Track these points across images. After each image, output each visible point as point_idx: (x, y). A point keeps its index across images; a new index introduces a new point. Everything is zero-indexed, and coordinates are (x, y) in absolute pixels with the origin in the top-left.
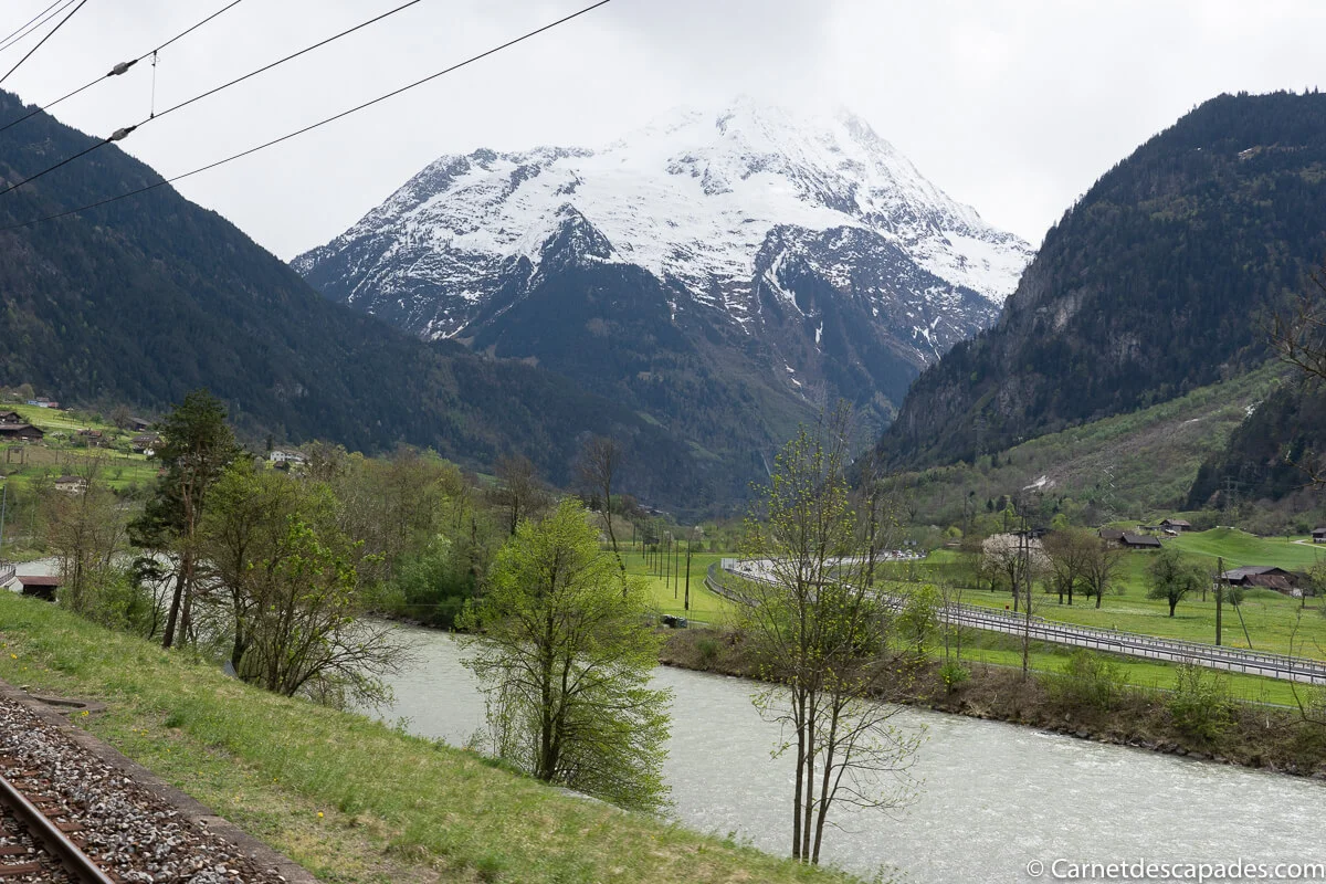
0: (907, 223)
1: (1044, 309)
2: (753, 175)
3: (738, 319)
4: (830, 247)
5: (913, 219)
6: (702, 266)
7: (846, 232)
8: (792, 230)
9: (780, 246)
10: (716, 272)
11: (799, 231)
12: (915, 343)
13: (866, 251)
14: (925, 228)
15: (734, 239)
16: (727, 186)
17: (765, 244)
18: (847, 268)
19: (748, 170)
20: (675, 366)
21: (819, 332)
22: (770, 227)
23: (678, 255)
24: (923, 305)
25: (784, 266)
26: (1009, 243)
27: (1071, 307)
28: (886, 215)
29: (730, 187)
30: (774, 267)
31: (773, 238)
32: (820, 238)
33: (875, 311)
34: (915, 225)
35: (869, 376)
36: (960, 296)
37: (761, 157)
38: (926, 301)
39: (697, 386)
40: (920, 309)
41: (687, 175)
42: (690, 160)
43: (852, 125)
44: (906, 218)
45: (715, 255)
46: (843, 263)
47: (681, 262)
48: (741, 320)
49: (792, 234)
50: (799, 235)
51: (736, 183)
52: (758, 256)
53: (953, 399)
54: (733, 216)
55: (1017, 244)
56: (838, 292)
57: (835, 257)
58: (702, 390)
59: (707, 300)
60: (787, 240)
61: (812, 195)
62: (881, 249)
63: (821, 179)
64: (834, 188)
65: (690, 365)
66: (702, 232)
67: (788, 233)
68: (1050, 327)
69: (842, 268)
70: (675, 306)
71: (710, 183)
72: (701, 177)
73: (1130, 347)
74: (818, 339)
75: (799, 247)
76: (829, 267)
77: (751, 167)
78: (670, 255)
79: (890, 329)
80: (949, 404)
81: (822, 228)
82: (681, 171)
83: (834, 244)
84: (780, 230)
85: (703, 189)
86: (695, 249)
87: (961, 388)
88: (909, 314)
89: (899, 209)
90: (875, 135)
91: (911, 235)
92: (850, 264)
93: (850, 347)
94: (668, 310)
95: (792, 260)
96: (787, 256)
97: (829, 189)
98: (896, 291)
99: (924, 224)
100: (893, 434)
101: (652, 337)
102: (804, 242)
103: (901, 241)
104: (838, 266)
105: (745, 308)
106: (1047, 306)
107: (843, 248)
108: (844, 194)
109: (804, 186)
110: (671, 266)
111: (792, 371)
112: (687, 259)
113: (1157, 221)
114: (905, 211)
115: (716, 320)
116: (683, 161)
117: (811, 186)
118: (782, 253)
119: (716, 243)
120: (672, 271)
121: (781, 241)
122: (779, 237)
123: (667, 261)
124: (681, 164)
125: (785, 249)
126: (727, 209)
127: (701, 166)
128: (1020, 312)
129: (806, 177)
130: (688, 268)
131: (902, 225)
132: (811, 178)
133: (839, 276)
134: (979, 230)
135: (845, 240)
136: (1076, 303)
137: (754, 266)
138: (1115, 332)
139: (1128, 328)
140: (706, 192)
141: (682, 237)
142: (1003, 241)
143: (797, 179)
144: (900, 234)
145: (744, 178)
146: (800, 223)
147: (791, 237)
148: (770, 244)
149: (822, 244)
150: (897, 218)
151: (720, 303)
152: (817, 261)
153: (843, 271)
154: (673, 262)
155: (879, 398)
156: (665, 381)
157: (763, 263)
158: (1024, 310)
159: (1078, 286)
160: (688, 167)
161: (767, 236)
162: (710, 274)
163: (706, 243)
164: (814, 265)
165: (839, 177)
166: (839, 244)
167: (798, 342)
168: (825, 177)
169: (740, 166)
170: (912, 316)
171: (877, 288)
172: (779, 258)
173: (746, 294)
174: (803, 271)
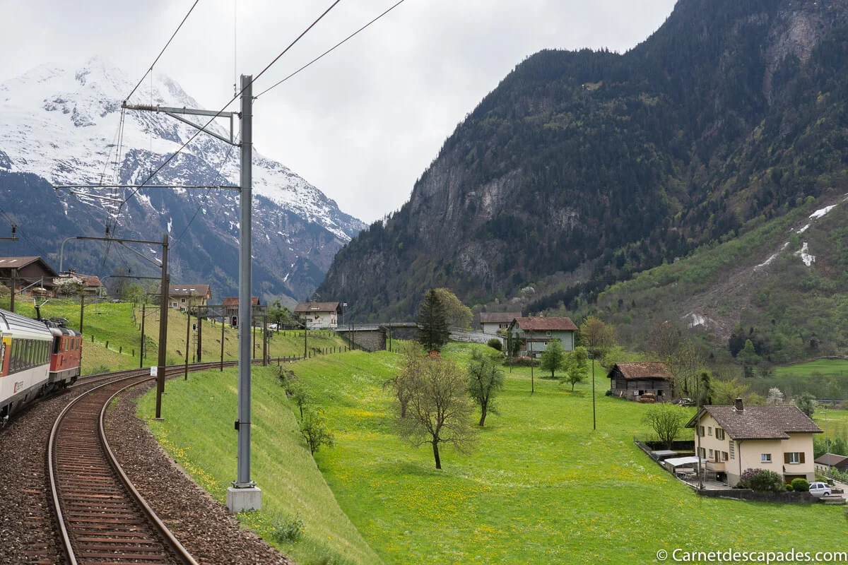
0: (213, 152)
1: (473, 193)
2: (109, 114)
3: (113, 215)
4: (170, 166)
5: (217, 150)
6: (81, 177)
7: (180, 156)
8: (143, 153)
9: (136, 164)
10: (92, 181)
11: (148, 154)
12: (232, 233)
13: (195, 169)
14: (225, 156)
15: (102, 158)
16: (91, 121)
17: (125, 162)
18: (183, 181)
19: (105, 110)
20: (74, 249)
21: (169, 225)
22: (127, 151)
23: (62, 168)
24: (235, 207)
25: (140, 178)
26: (277, 169)
27: (494, 191)
28: (199, 146)
29: (93, 122)
30: (133, 178)
31: (130, 158)
32: (163, 159)
33: (204, 211)
34: (218, 154)
35: (208, 255)
36: (258, 201)
37: (112, 102)
38: (236, 204)
39: (92, 263)
40: (233, 209)
41: (59, 112)
42: (61, 102)
43: (170, 85)
44: (212, 149)
45: (89, 169)
46: (180, 177)
47: (65, 173)
48: (115, 216)
49: (143, 156)
50: (148, 157)
51: (97, 119)
52: (121, 171)
53: (378, 263)
54: (99, 142)
55: (282, 169)
56: (178, 197)
57: (174, 173)
58: (97, 266)
59: (89, 201)
60: (140, 160)
61: (152, 130)
62: (204, 168)
63: (156, 120)
64: (164, 126)
65: (85, 248)
66: (78, 152)
67: (140, 155)
68: (480, 206)
69: (179, 181)
70: (66, 204)
71: (78, 118)
72: (71, 114)
73: (569, 218)
74: (169, 230)
75: (148, 165)
76: (171, 179)
77: (107, 108)
78: (56, 168)
79: (215, 223)
80: (375, 267)
81: (164, 152)
82: (54, 109)
83: (173, 164)
84: (135, 153)
85: (73, 122)
86: (74, 164)
87: (384, 255)
88: (226, 213)
89: (207, 143)
90: (184, 93)
91: (216, 161)
92: (185, 178)
93: (192, 235)
94: (62, 207)
95: (146, 174)
96: (142, 171)
97: (162, 127)
98: (217, 197)
99: (224, 153)
100: (326, 291)
101: (54, 228)
102: (151, 162)
103: (211, 164)
104: (177, 179)
105: (117, 207)
106: (475, 190)
107: (179, 166)
108: (171, 131)
109: (145, 123)
110: (58, 176)
111: (155, 252)
112: (69, 171)
113: (550, 129)
114: (211, 144)
115: (98, 215)
116: (55, 102)
117: (150, 124)
118: (138, 170)
119: (89, 160)
120: (60, 180)
121: (136, 161)
122: (134, 158)
123: (55, 172)
124: (55, 104)
125: (139, 166)
126: (94, 137)
127: (70, 106)
128: (430, 198)
129: (146, 118)
130: (71, 178)
131: (210, 154)
132: (149, 119)
133: (178, 185)
134: (257, 159)
135: (180, 162)
136: (498, 188)
137: (119, 177)
138: (555, 207)
139: (566, 204)
140: (76, 125)
141: (64, 154)
142: (273, 167)
143: (140, 119)
144: (209, 159)
145: (102, 116)
146: (147, 149)
147: (142, 158)
148: (129, 163)
149: (164, 163)
150: (206, 149)
151: (98, 203)
152: (162, 175)
153: (180, 183)
154: (59, 173)
155: (217, 270)
156: (68, 259)
157: (125, 175)
158: (433, 196)
159: (499, 175)
160: (60, 107)
161: (126, 157)
162: (88, 182)
163: (82, 160)
164: (161, 178)
165: (166, 119)
166: (176, 164)
167: (157, 232)
168: (158, 119)
169: (99, 107)
170: (228, 214)
171: (204, 195)
172: (136, 172)
173: (116, 197)
174: (154, 182)
